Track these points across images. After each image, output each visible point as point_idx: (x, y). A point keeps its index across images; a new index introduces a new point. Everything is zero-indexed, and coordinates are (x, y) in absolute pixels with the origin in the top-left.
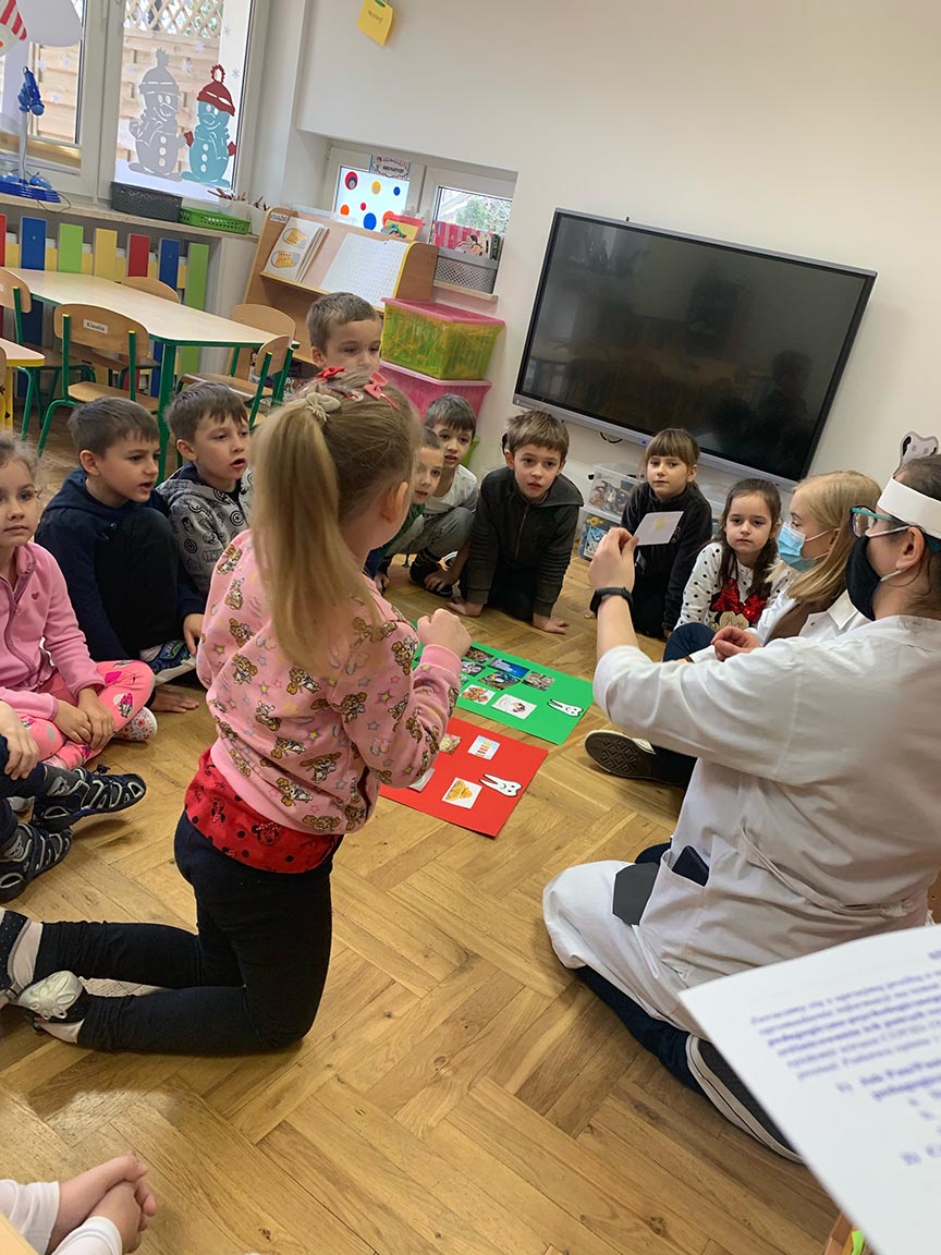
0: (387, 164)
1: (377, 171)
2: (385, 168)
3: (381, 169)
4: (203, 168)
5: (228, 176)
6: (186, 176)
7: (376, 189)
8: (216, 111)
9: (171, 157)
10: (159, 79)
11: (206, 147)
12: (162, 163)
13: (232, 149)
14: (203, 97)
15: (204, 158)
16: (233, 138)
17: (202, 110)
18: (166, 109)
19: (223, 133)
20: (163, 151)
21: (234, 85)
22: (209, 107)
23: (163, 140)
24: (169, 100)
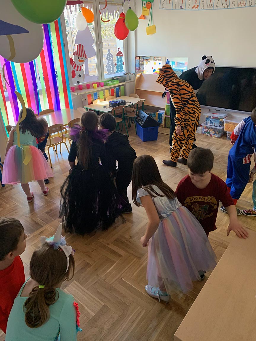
0: (157, 58)
1: (154, 60)
2: (156, 59)
3: (155, 60)
4: (119, 69)
5: (123, 69)
6: (116, 72)
7: (155, 64)
8: (120, 57)
9: (113, 70)
10: (110, 55)
11: (119, 65)
12: (112, 71)
13: (124, 63)
14: (117, 55)
15: (119, 67)
16: (123, 61)
17: (117, 58)
18: (111, 61)
19: (122, 61)
20: (112, 69)
21: (122, 51)
22: (118, 57)
23: (111, 67)
24: (111, 59)
